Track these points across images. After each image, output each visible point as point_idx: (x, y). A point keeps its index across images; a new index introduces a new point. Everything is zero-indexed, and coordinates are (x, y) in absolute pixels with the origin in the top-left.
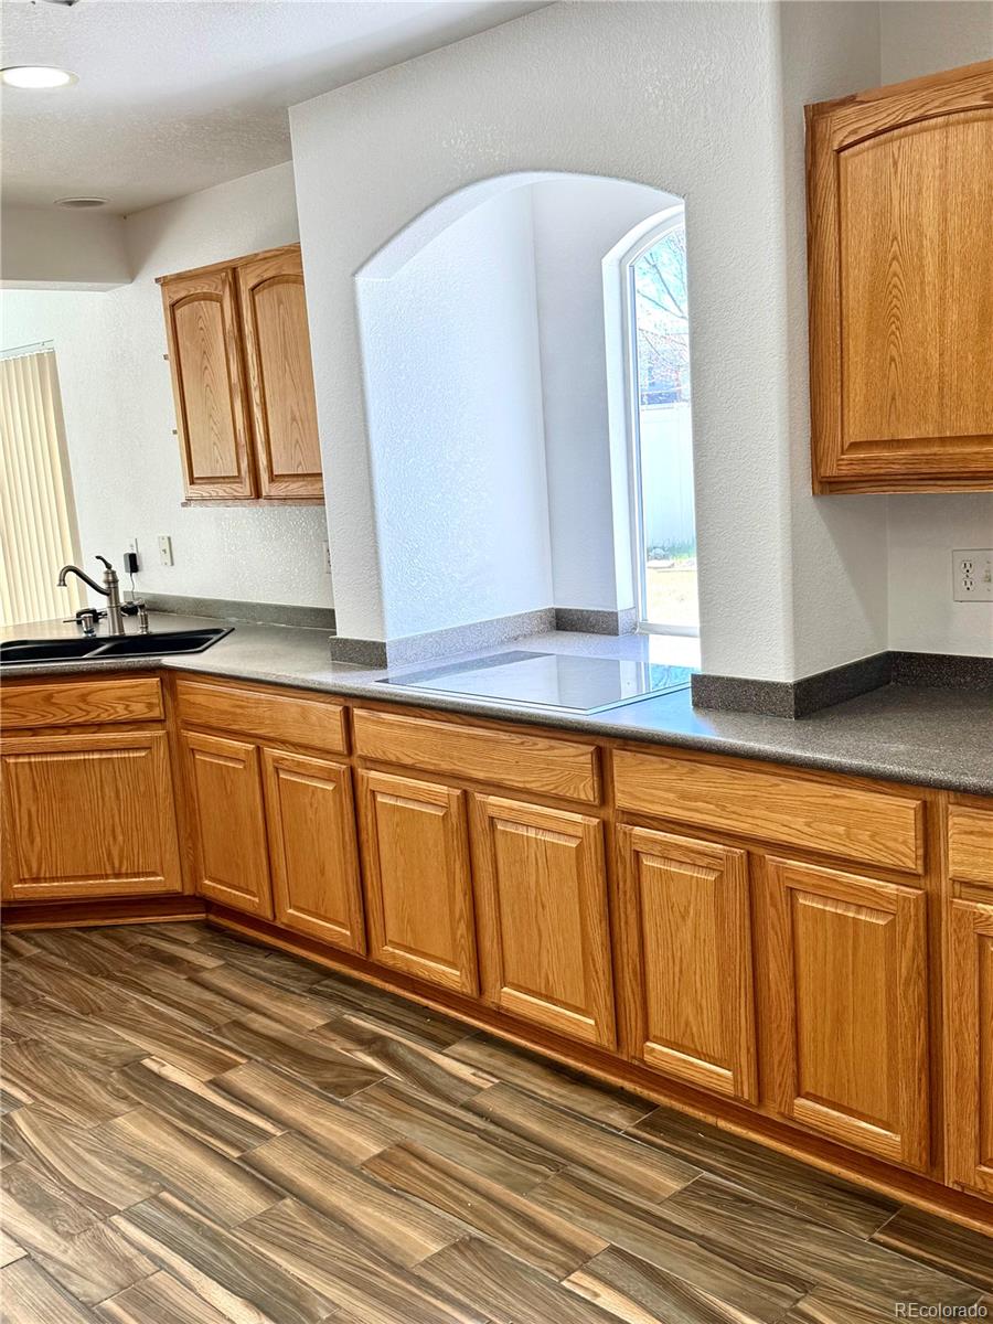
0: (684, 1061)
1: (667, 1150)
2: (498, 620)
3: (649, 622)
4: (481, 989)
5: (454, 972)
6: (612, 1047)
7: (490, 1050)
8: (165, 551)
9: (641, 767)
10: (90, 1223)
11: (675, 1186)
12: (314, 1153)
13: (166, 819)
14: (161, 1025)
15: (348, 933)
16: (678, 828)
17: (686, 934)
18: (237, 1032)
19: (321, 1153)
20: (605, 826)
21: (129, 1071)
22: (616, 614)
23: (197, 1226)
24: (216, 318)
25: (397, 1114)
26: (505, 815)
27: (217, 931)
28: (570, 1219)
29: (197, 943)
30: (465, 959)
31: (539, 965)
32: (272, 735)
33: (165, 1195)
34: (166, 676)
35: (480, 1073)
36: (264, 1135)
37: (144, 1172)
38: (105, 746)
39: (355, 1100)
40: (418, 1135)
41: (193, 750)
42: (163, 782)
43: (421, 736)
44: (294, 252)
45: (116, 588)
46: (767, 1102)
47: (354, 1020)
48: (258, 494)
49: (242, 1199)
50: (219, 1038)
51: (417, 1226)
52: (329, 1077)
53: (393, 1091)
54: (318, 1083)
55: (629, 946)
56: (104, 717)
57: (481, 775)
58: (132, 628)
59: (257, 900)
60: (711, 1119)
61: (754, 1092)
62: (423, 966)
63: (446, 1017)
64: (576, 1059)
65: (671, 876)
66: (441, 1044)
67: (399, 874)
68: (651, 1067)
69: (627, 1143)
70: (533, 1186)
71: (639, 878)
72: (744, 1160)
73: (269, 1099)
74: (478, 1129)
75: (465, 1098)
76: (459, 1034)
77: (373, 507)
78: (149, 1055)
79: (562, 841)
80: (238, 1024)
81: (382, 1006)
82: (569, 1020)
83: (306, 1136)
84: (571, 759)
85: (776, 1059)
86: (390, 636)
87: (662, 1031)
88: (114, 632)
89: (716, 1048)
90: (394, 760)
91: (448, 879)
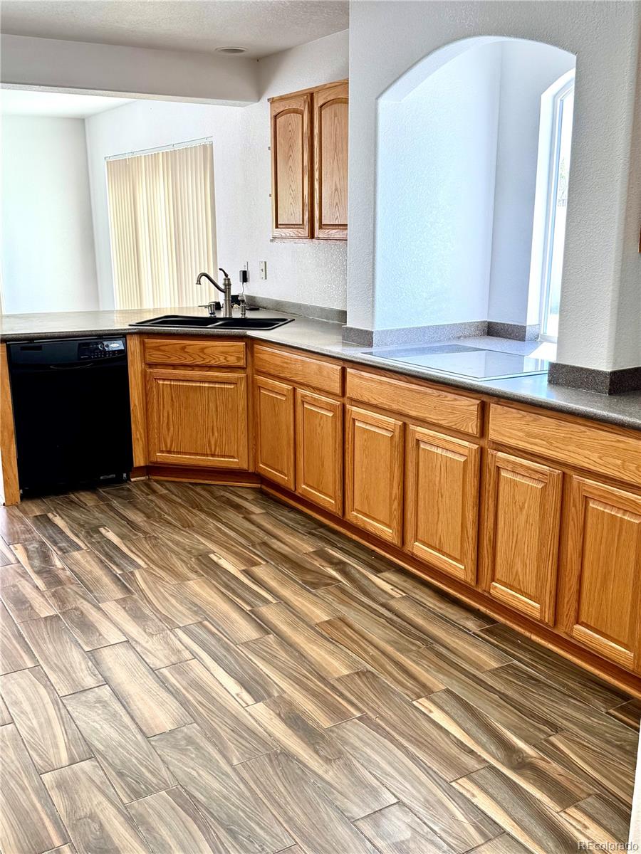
0: (513, 596)
1: (497, 646)
2: (448, 325)
3: (547, 334)
4: (403, 542)
5: (389, 530)
6: (473, 584)
7: (405, 578)
8: (262, 270)
9: (506, 415)
10: (163, 630)
11: (495, 665)
12: (291, 614)
13: (242, 425)
14: (224, 538)
15: (333, 502)
16: (525, 455)
17: (522, 519)
18: (263, 547)
19: (294, 615)
20: (482, 451)
21: (202, 559)
22: (525, 327)
23: (219, 640)
24: (297, 124)
25: (342, 602)
26: (425, 439)
27: (265, 495)
28: (427, 671)
29: (253, 500)
30: (395, 524)
31: (437, 530)
32: (302, 381)
33: (206, 623)
34: (249, 342)
35: (396, 589)
36: (266, 601)
37: (197, 609)
38: (211, 379)
39: (321, 592)
40: (351, 616)
41: (259, 387)
42: (242, 403)
43: (383, 388)
44: (345, 84)
45: (229, 289)
46: (559, 626)
47: (331, 551)
48: (312, 236)
49: (247, 631)
50: (254, 550)
51: (339, 659)
52: (309, 578)
53: (343, 591)
54: (302, 580)
55: (488, 524)
56: (213, 363)
57: (414, 414)
58: (237, 314)
59: (286, 478)
60: (527, 634)
61: (552, 618)
62: (373, 525)
63: (384, 557)
64: (454, 590)
65: (516, 483)
66: (377, 571)
67: (364, 470)
68: (494, 598)
69: (472, 638)
70: (410, 651)
71: (498, 484)
72: (541, 658)
73: (273, 584)
74: (386, 617)
75: (384, 601)
76: (388, 567)
77: (374, 247)
78: (214, 552)
79: (456, 457)
80: (265, 544)
81: (348, 547)
82: (450, 564)
83: (289, 606)
84: (465, 408)
85: (566, 600)
86: (377, 327)
87: (502, 576)
88: (226, 315)
89: (532, 591)
90: (367, 401)
91: (390, 475)
